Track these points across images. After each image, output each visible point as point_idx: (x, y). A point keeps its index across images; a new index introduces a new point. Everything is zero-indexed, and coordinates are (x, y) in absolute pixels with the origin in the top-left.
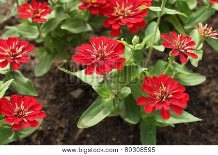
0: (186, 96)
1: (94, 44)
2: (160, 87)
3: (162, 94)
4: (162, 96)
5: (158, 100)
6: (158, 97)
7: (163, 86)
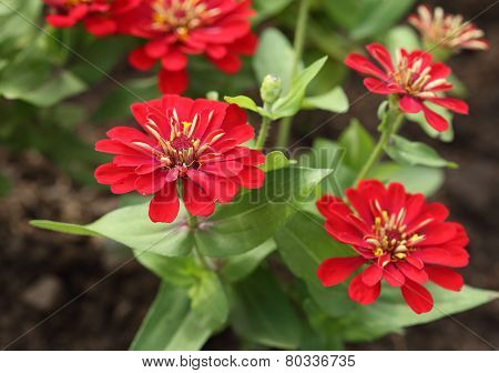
0: (459, 230)
1: (152, 122)
2: (378, 220)
3: (389, 240)
4: (390, 245)
5: (383, 258)
6: (379, 253)
7: (385, 214)
